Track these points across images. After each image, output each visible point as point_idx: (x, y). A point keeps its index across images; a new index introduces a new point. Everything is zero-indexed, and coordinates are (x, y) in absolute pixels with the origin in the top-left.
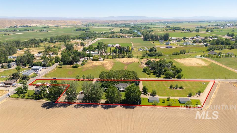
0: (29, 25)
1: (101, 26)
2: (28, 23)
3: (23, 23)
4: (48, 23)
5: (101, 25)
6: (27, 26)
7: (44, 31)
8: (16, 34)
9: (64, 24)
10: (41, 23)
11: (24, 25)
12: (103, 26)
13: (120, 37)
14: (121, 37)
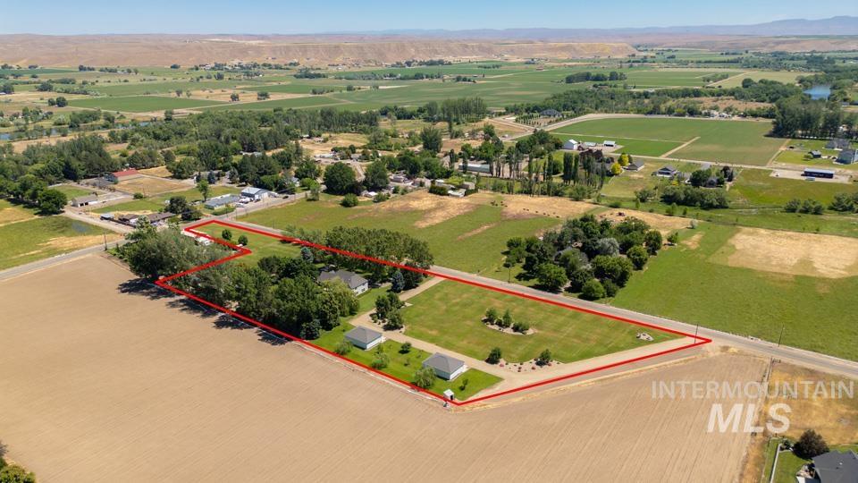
0: (450, 59)
1: (700, 62)
2: (451, 51)
3: (436, 52)
4: (512, 51)
5: (698, 59)
6: (441, 62)
7: (465, 80)
8: (380, 87)
9: (564, 56)
10: (489, 51)
11: (436, 58)
12: (706, 62)
13: (683, 115)
14: (692, 113)
